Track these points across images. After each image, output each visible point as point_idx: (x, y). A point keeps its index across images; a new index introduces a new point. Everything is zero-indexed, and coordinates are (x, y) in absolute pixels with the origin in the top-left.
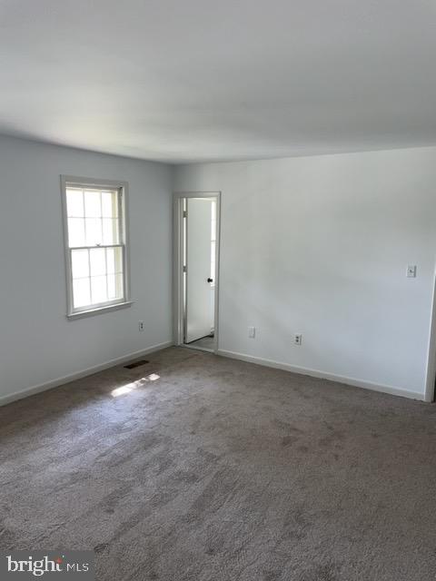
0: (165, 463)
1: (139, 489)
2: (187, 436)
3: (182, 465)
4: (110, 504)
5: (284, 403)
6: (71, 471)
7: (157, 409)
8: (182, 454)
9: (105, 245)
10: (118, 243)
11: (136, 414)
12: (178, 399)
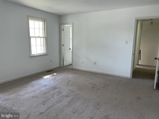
0: (60, 93)
1: (52, 99)
2: (65, 87)
3: (64, 93)
4: (44, 103)
5: (92, 79)
6: (32, 95)
7: (56, 81)
8: (64, 91)
9: (40, 36)
10: (44, 37)
11: (51, 82)
12: (62, 79)
